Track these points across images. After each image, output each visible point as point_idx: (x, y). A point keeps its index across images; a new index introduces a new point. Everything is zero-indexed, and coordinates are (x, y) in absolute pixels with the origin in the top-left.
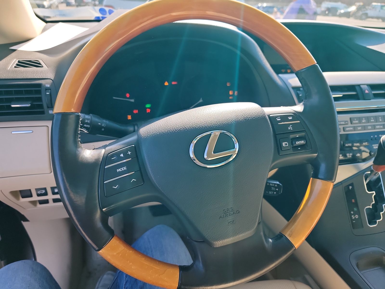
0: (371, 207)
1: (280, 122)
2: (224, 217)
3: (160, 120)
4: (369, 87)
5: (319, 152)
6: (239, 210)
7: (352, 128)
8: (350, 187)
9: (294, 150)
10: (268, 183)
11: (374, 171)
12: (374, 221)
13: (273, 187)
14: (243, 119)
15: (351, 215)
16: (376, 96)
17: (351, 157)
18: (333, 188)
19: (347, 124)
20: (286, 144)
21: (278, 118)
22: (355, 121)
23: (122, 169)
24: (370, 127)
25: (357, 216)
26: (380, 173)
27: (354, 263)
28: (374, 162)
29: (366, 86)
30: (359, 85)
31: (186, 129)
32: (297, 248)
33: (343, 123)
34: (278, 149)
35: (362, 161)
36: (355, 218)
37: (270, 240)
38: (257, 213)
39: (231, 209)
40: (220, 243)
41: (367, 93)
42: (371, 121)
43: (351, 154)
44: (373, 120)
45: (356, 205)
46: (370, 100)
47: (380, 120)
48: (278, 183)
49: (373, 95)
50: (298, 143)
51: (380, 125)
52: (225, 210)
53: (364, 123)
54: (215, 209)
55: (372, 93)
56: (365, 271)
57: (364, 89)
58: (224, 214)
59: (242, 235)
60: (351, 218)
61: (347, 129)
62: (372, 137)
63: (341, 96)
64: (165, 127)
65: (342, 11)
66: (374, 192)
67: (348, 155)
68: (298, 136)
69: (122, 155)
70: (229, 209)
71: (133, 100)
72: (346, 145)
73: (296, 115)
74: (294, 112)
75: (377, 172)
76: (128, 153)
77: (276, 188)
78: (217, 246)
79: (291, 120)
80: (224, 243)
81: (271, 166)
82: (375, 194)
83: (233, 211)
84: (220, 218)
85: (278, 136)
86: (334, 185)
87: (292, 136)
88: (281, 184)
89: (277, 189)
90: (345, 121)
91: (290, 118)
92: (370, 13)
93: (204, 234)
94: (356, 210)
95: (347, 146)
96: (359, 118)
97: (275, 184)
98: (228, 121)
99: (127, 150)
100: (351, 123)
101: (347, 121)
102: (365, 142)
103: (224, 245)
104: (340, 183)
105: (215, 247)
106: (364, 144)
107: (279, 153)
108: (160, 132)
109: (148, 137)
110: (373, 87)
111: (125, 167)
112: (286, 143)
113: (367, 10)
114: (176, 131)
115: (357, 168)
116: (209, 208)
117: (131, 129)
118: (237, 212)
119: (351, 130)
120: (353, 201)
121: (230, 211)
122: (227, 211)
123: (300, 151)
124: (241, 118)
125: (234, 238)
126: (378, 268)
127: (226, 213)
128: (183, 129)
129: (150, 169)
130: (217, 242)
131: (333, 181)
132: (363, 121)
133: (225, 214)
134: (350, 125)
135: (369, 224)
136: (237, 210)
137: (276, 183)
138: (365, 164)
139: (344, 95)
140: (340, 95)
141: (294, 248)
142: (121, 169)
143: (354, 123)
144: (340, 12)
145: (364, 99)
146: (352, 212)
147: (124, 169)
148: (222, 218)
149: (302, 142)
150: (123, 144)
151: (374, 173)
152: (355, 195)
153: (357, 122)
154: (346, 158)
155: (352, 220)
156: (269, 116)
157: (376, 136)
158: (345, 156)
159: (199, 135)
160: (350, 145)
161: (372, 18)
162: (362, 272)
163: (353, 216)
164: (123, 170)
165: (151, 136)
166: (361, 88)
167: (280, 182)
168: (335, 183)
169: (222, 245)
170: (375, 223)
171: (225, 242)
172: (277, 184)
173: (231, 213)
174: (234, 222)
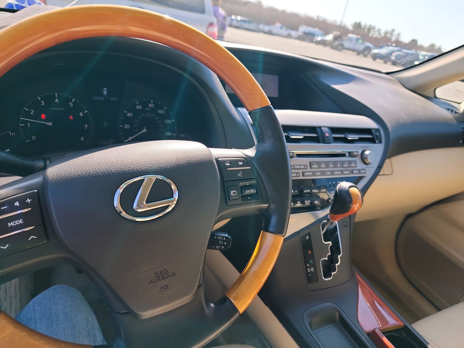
0: (327, 259)
1: (229, 167)
2: (155, 282)
3: (78, 158)
4: (330, 130)
5: (270, 202)
6: (175, 272)
7: (311, 173)
8: (307, 237)
9: (243, 200)
10: (216, 235)
11: (331, 220)
12: (329, 273)
13: (221, 240)
14: (186, 163)
15: (307, 267)
16: (336, 140)
17: (309, 204)
18: (284, 242)
19: (306, 169)
20: (234, 193)
21: (228, 163)
22: (314, 165)
23: (16, 223)
24: (328, 173)
25: (312, 269)
26: (336, 222)
27: (307, 322)
28: (330, 211)
29: (326, 129)
30: (320, 127)
31: (112, 172)
32: (242, 312)
33: (303, 167)
34: (226, 198)
35: (320, 209)
36: (311, 271)
37: (212, 305)
38: (198, 274)
39: (165, 272)
40: (149, 313)
41: (327, 136)
42: (330, 166)
43: (309, 201)
44: (332, 166)
45: (312, 257)
46: (330, 143)
47: (339, 166)
48: (227, 235)
49: (332, 138)
50: (248, 192)
51: (338, 171)
52: (157, 273)
53: (323, 168)
54: (145, 271)
55: (332, 136)
56: (317, 330)
57: (324, 132)
58: (156, 277)
59: (177, 302)
60: (307, 271)
61: (306, 174)
62: (330, 183)
63: (302, 137)
64: (83, 168)
65: (319, 39)
66: (330, 242)
67: (306, 202)
68: (248, 184)
69: (17, 204)
70: (163, 271)
71: (50, 124)
72: (305, 191)
73: (247, 160)
74: (245, 156)
75: (333, 221)
76: (26, 201)
77: (224, 241)
78: (146, 318)
79: (241, 166)
80: (154, 314)
81: (216, 217)
82: (331, 244)
83: (168, 273)
84: (150, 282)
85: (226, 183)
86: (284, 239)
87: (241, 184)
88: (230, 237)
89: (225, 243)
90: (305, 165)
91: (241, 163)
92: (346, 44)
93: (128, 304)
94: (312, 262)
95: (305, 193)
96: (319, 162)
97: (223, 237)
98: (166, 163)
99: (26, 197)
100: (311, 168)
101: (307, 165)
102: (323, 189)
103: (154, 316)
104: (297, 233)
105: (142, 318)
106: (322, 190)
107: (226, 203)
108: (76, 174)
109: (57, 180)
110: (334, 130)
111: (20, 220)
112: (234, 191)
113: (343, 40)
114: (98, 173)
115: (315, 216)
116: (136, 272)
117: (41, 164)
118: (173, 275)
119: (311, 175)
120: (310, 252)
121: (163, 273)
122: (160, 274)
123: (250, 201)
124: (183, 161)
125: (167, 306)
126: (331, 326)
127: (159, 276)
128: (108, 171)
129: (57, 222)
130: (145, 313)
131: (284, 234)
132: (322, 166)
133: (158, 278)
134: (309, 169)
135: (325, 278)
136: (172, 272)
137: (224, 235)
138: (323, 212)
139: (305, 137)
140: (300, 136)
141: (239, 313)
142: (14, 223)
143: (313, 168)
144: (317, 40)
145: (324, 143)
146: (308, 265)
147: (18, 222)
148: (153, 282)
149: (253, 191)
150: (20, 188)
151: (330, 223)
152: (312, 246)
153: (316, 166)
154: (304, 206)
155: (308, 273)
156: (217, 160)
157: (334, 182)
158: (303, 202)
159: (128, 180)
160: (309, 191)
161: (349, 49)
162: (315, 332)
163: (308, 269)
164: (18, 224)
165: (62, 179)
166: (321, 130)
167: (229, 235)
168: (285, 237)
169: (152, 316)
170: (330, 276)
171: (156, 312)
172: (226, 237)
173: (165, 276)
174: (169, 287)
